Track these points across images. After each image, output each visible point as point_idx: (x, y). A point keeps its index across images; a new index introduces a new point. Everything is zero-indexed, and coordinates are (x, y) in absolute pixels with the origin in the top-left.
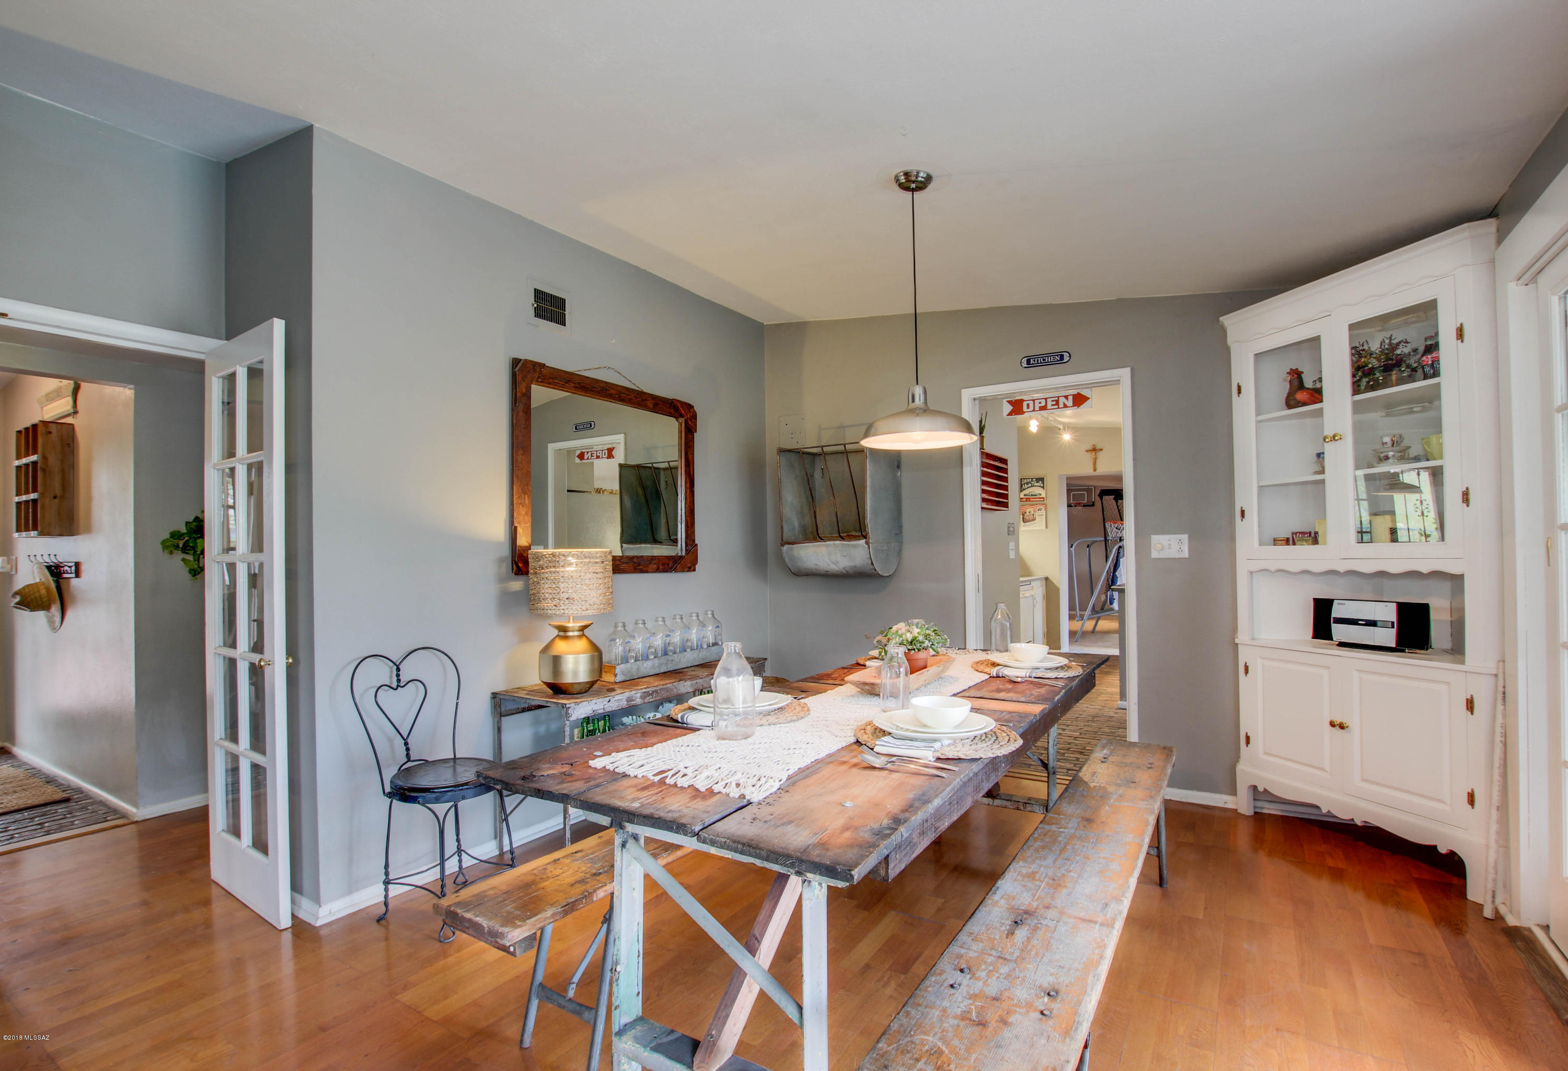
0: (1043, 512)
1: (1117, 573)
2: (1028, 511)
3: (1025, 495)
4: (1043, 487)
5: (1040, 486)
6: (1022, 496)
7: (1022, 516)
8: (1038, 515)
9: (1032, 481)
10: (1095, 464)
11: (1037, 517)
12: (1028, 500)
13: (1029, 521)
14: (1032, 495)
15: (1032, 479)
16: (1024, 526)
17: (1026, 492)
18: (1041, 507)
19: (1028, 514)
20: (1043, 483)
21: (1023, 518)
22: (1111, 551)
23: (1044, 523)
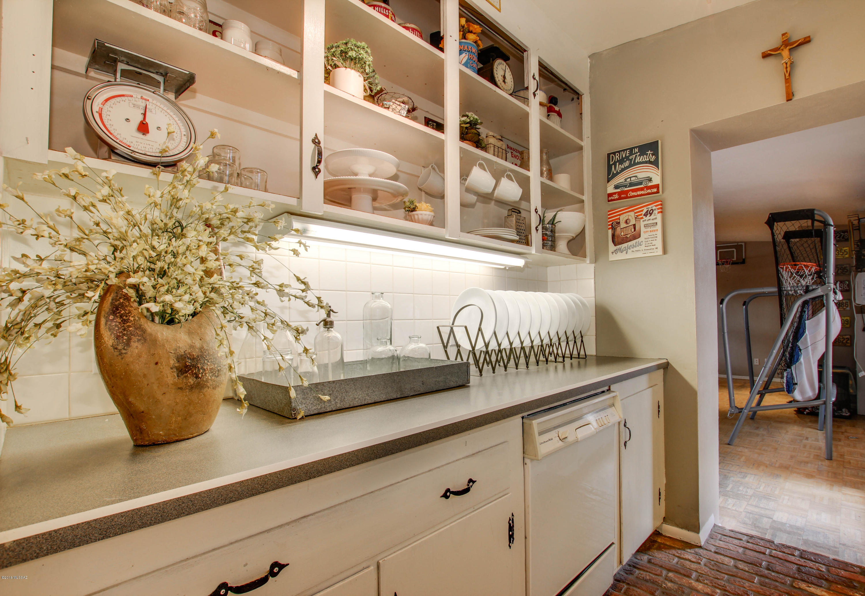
0: (657, 217)
1: (799, 344)
2: (623, 218)
3: (616, 187)
4: (655, 163)
5: (650, 162)
6: (611, 189)
7: (610, 232)
8: (646, 226)
9: (631, 154)
10: (788, 80)
11: (643, 229)
12: (623, 195)
13: (626, 240)
14: (631, 185)
15: (631, 149)
16: (615, 252)
17: (619, 179)
18: (652, 207)
19: (623, 225)
20: (656, 154)
21: (613, 236)
22: (790, 309)
23: (659, 243)
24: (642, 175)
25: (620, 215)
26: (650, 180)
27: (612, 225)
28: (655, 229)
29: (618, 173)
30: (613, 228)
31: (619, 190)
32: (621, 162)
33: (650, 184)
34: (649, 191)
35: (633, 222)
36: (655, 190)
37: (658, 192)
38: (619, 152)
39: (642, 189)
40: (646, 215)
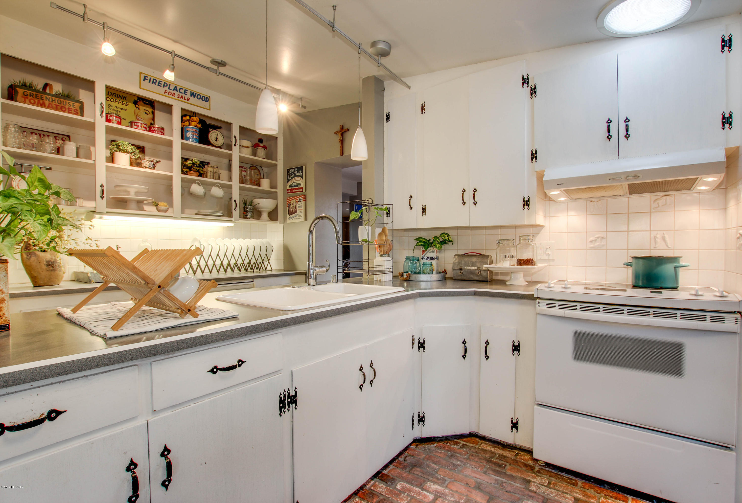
0: (303, 203)
2: (292, 202)
3: (290, 186)
4: (302, 177)
5: (300, 176)
6: (288, 188)
7: (287, 208)
8: (299, 207)
9: (295, 171)
11: (298, 209)
12: (292, 191)
13: (293, 213)
14: (295, 186)
15: (295, 168)
16: (289, 218)
17: (290, 183)
18: (301, 198)
19: (292, 206)
20: (302, 172)
21: (289, 210)
23: (303, 215)
24: (298, 182)
25: (291, 200)
26: (300, 185)
27: (288, 205)
28: (301, 209)
29: (290, 180)
30: (289, 207)
31: (290, 188)
32: (291, 174)
33: (300, 187)
34: (300, 190)
35: (295, 205)
36: (301, 190)
37: (302, 191)
38: (291, 169)
39: (297, 189)
40: (299, 202)
